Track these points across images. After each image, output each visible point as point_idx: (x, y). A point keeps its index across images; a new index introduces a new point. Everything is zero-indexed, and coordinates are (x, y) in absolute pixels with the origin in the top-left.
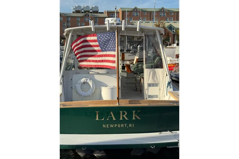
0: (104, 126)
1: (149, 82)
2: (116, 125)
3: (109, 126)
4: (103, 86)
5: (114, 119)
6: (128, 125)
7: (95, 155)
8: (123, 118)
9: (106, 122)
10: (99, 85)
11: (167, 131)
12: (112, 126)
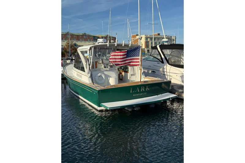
0: (134, 95)
1: (132, 74)
2: (139, 94)
3: (136, 95)
4: (109, 77)
5: (139, 91)
6: (144, 94)
7: (135, 109)
8: (142, 90)
9: (135, 93)
10: (107, 77)
11: (160, 94)
12: (137, 95)
